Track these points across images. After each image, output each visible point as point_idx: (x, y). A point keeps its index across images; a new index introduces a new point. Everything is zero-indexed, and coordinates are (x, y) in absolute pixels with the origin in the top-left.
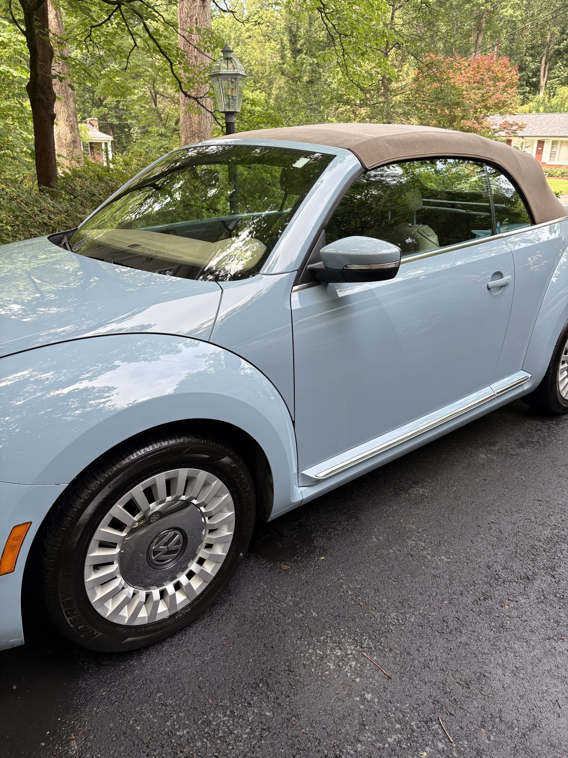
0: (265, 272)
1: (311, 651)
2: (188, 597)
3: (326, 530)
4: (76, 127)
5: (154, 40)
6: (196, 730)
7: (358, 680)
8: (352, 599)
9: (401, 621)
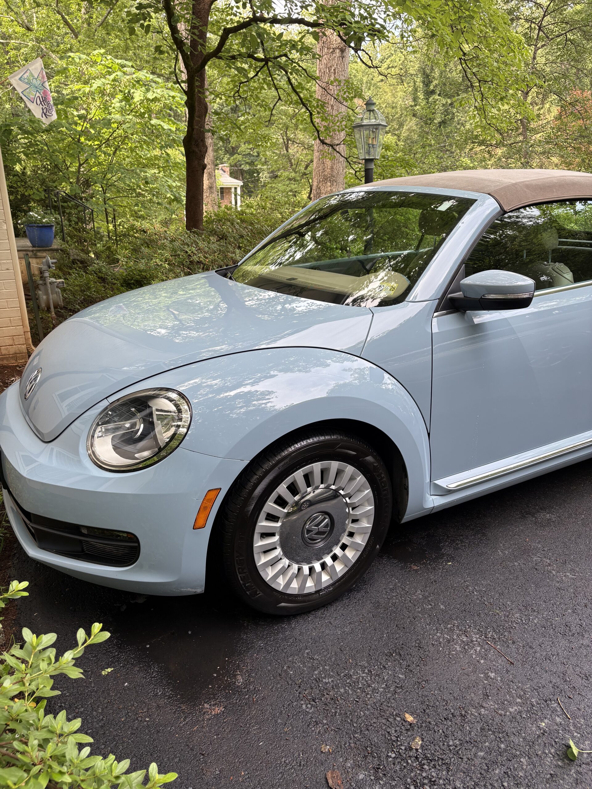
0: (411, 299)
1: (438, 634)
2: (331, 578)
3: (454, 541)
4: (213, 174)
5: (297, 94)
6: (339, 680)
7: (482, 661)
8: (477, 599)
9: (524, 621)
